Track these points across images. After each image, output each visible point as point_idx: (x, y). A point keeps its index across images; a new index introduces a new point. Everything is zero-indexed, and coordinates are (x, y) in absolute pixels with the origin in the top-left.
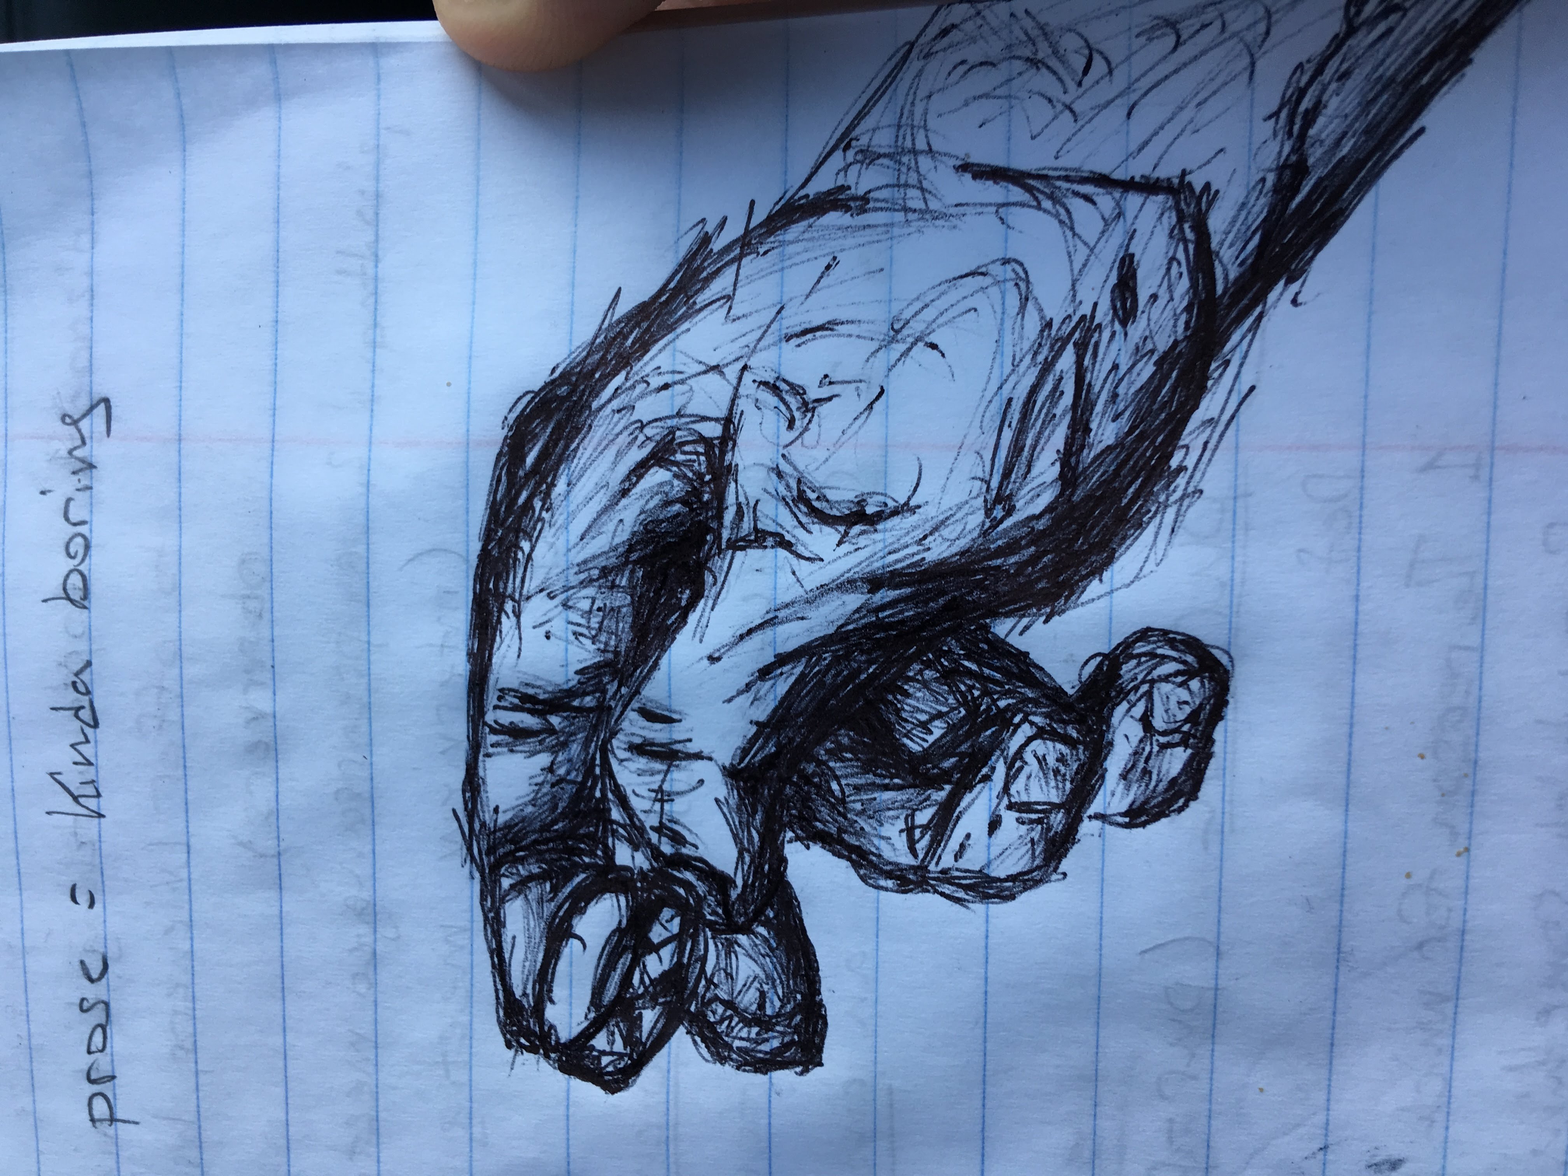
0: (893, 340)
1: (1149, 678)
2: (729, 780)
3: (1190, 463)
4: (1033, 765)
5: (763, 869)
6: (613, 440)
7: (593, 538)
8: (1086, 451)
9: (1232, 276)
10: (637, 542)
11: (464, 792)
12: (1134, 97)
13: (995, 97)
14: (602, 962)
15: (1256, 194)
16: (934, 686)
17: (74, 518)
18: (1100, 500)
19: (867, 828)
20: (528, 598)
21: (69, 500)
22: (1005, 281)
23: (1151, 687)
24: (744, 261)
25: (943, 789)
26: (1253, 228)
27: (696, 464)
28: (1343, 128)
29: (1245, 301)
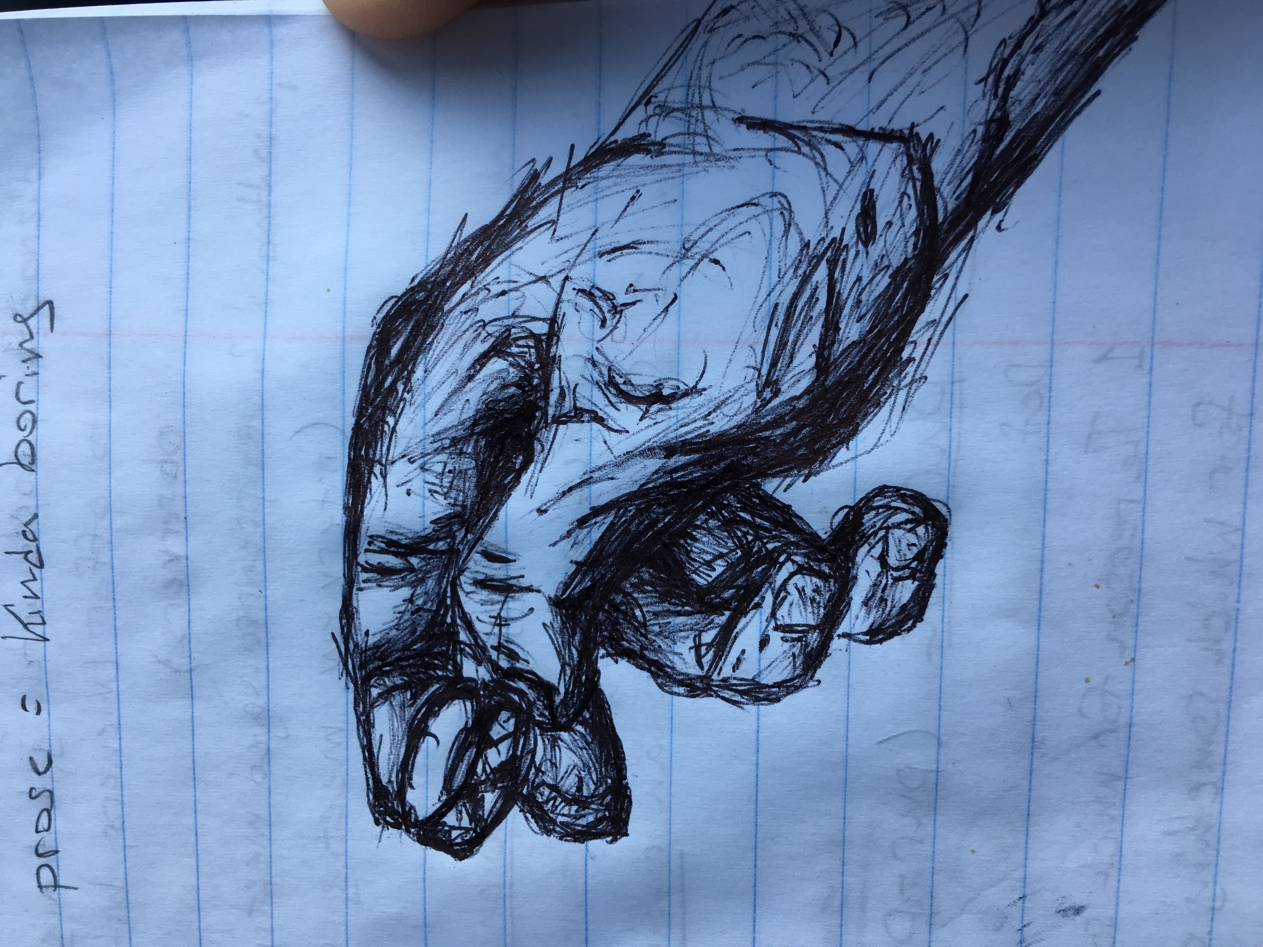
0: (684, 257)
1: (885, 525)
2: (554, 609)
3: (917, 355)
4: (794, 596)
5: (581, 679)
6: (460, 336)
7: (445, 414)
8: (836, 346)
9: (950, 208)
10: (480, 418)
11: (341, 619)
12: (874, 65)
13: (764, 64)
14: (452, 755)
15: (969, 142)
16: (717, 532)
17: (24, 398)
18: (847, 385)
19: (664, 646)
20: (393, 462)
21: (19, 384)
22: (772, 210)
23: (887, 533)
24: (566, 193)
25: (723, 614)
26: (967, 169)
27: (527, 355)
28: (1037, 90)
29: (961, 228)
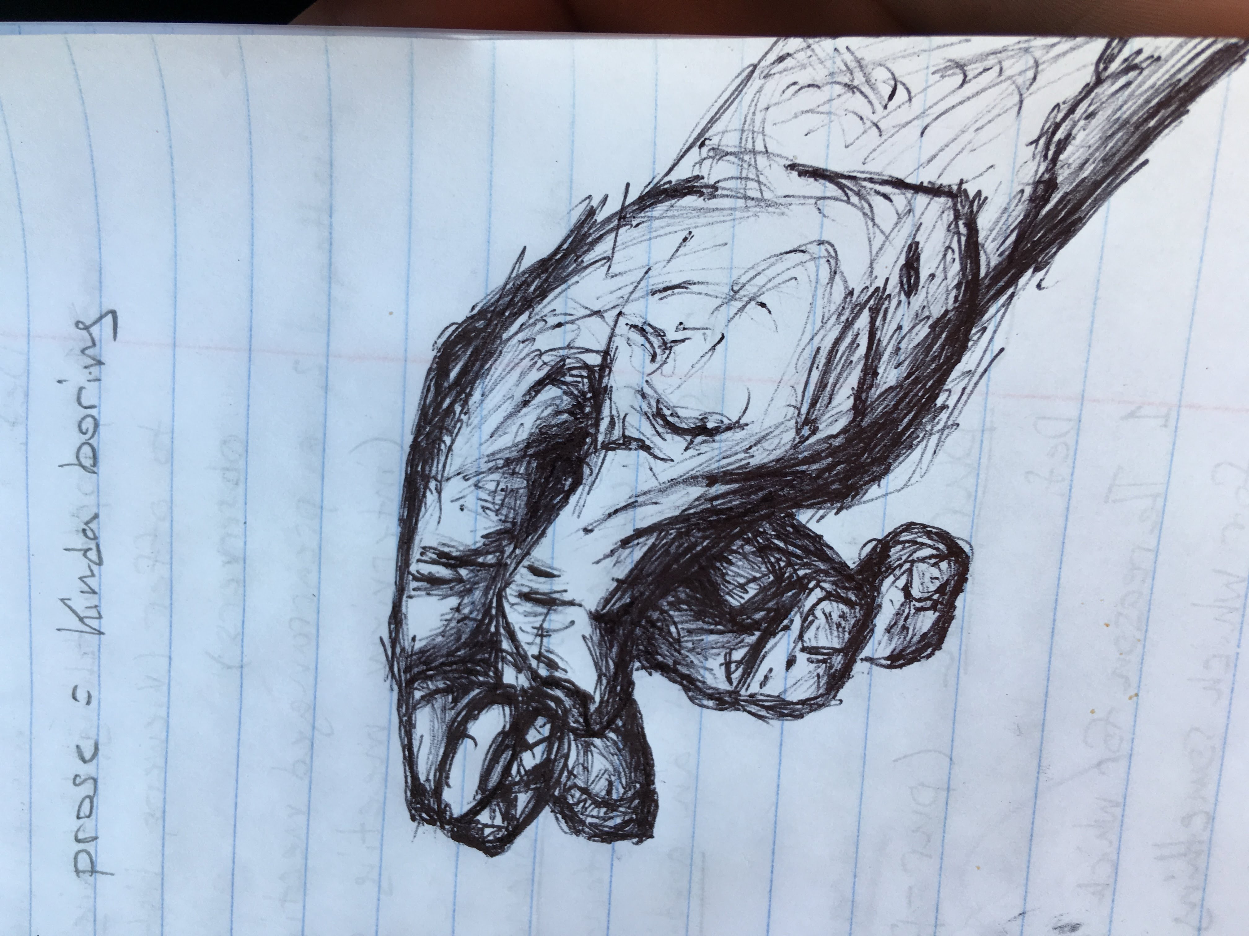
0: (733, 298)
1: (911, 559)
2: (594, 623)
3: (951, 403)
4: (821, 620)
5: (616, 689)
6: (518, 364)
7: (500, 436)
8: (873, 389)
9: (993, 263)
10: (534, 441)
11: (390, 624)
12: (927, 120)
13: (818, 113)
14: (489, 757)
15: (1016, 201)
16: (751, 557)
17: (85, 403)
18: (882, 427)
19: (696, 662)
20: (448, 479)
21: (81, 389)
22: (820, 257)
23: (912, 566)
24: (622, 231)
25: (753, 634)
26: (1012, 227)
27: (581, 385)
28: (1087, 155)
29: (1002, 283)
